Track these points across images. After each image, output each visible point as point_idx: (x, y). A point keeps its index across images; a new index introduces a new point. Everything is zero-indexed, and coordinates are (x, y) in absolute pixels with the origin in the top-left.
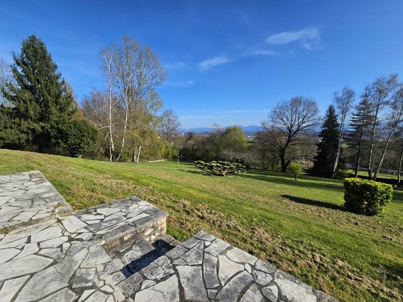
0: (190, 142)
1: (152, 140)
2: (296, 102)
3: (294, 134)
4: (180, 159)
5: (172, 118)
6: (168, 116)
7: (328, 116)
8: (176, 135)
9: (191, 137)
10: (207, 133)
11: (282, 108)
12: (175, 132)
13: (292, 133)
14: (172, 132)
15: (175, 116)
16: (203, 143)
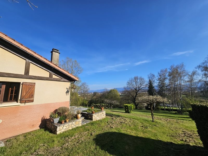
0: (94, 97)
1: (76, 97)
2: (136, 78)
3: (138, 92)
4: (88, 105)
5: (86, 86)
6: (84, 85)
7: (149, 83)
8: (88, 94)
9: (95, 94)
10: (102, 92)
11: (131, 80)
12: (87, 92)
13: (137, 91)
14: (86, 93)
15: (87, 85)
16: (100, 97)
